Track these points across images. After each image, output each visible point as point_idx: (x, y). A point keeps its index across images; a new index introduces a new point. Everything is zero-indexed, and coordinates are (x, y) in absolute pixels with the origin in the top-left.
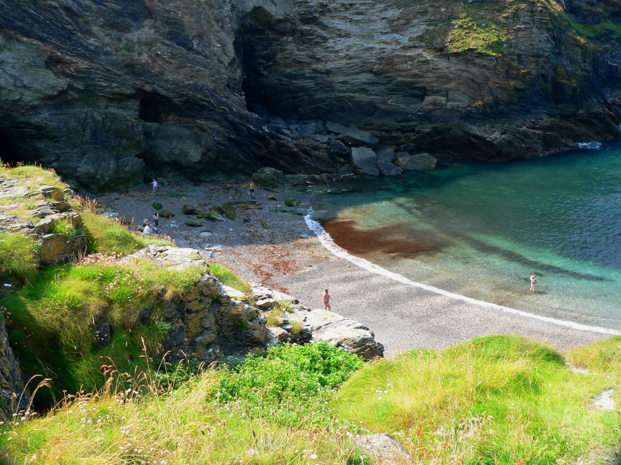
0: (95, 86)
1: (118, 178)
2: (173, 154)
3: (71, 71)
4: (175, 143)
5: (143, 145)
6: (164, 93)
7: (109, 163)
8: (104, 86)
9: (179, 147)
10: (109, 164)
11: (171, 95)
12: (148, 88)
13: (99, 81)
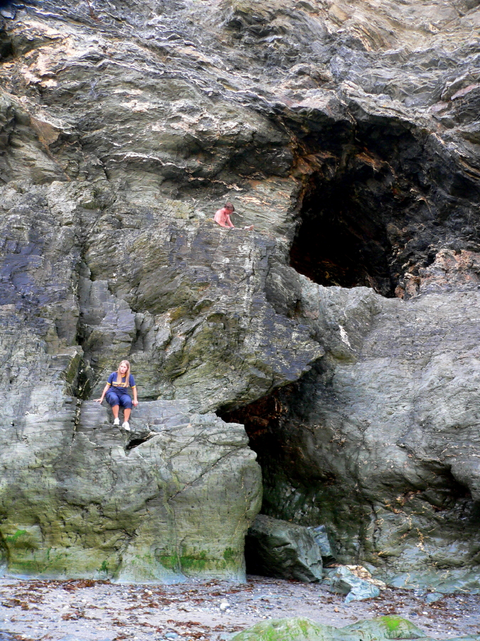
0: (111, 117)
1: (62, 497)
2: (426, 424)
3: (36, 72)
4: (443, 361)
5: (252, 343)
6: (383, 106)
7: (27, 398)
8: (140, 116)
9: (460, 379)
10: (22, 408)
11: (421, 114)
12: (315, 100)
13: (124, 96)
